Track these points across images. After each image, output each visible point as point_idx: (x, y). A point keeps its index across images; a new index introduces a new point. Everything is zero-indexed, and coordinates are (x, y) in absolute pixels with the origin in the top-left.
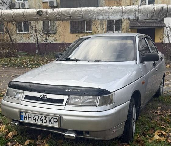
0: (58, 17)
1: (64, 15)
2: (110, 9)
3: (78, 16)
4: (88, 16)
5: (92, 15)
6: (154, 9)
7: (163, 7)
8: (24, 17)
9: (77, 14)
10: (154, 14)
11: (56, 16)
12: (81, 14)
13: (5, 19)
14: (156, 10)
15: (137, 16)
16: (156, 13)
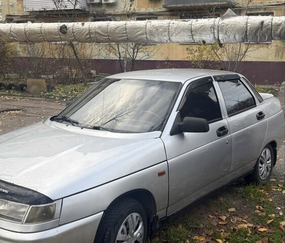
0: (90, 37)
1: (98, 33)
2: (170, 25)
3: (120, 35)
4: (136, 37)
5: (142, 34)
6: (247, 26)
7: (262, 23)
8: (41, 36)
9: (118, 32)
10: (246, 35)
11: (87, 35)
12: (124, 33)
13: (16, 38)
14: (250, 28)
15: (217, 37)
16: (249, 34)
